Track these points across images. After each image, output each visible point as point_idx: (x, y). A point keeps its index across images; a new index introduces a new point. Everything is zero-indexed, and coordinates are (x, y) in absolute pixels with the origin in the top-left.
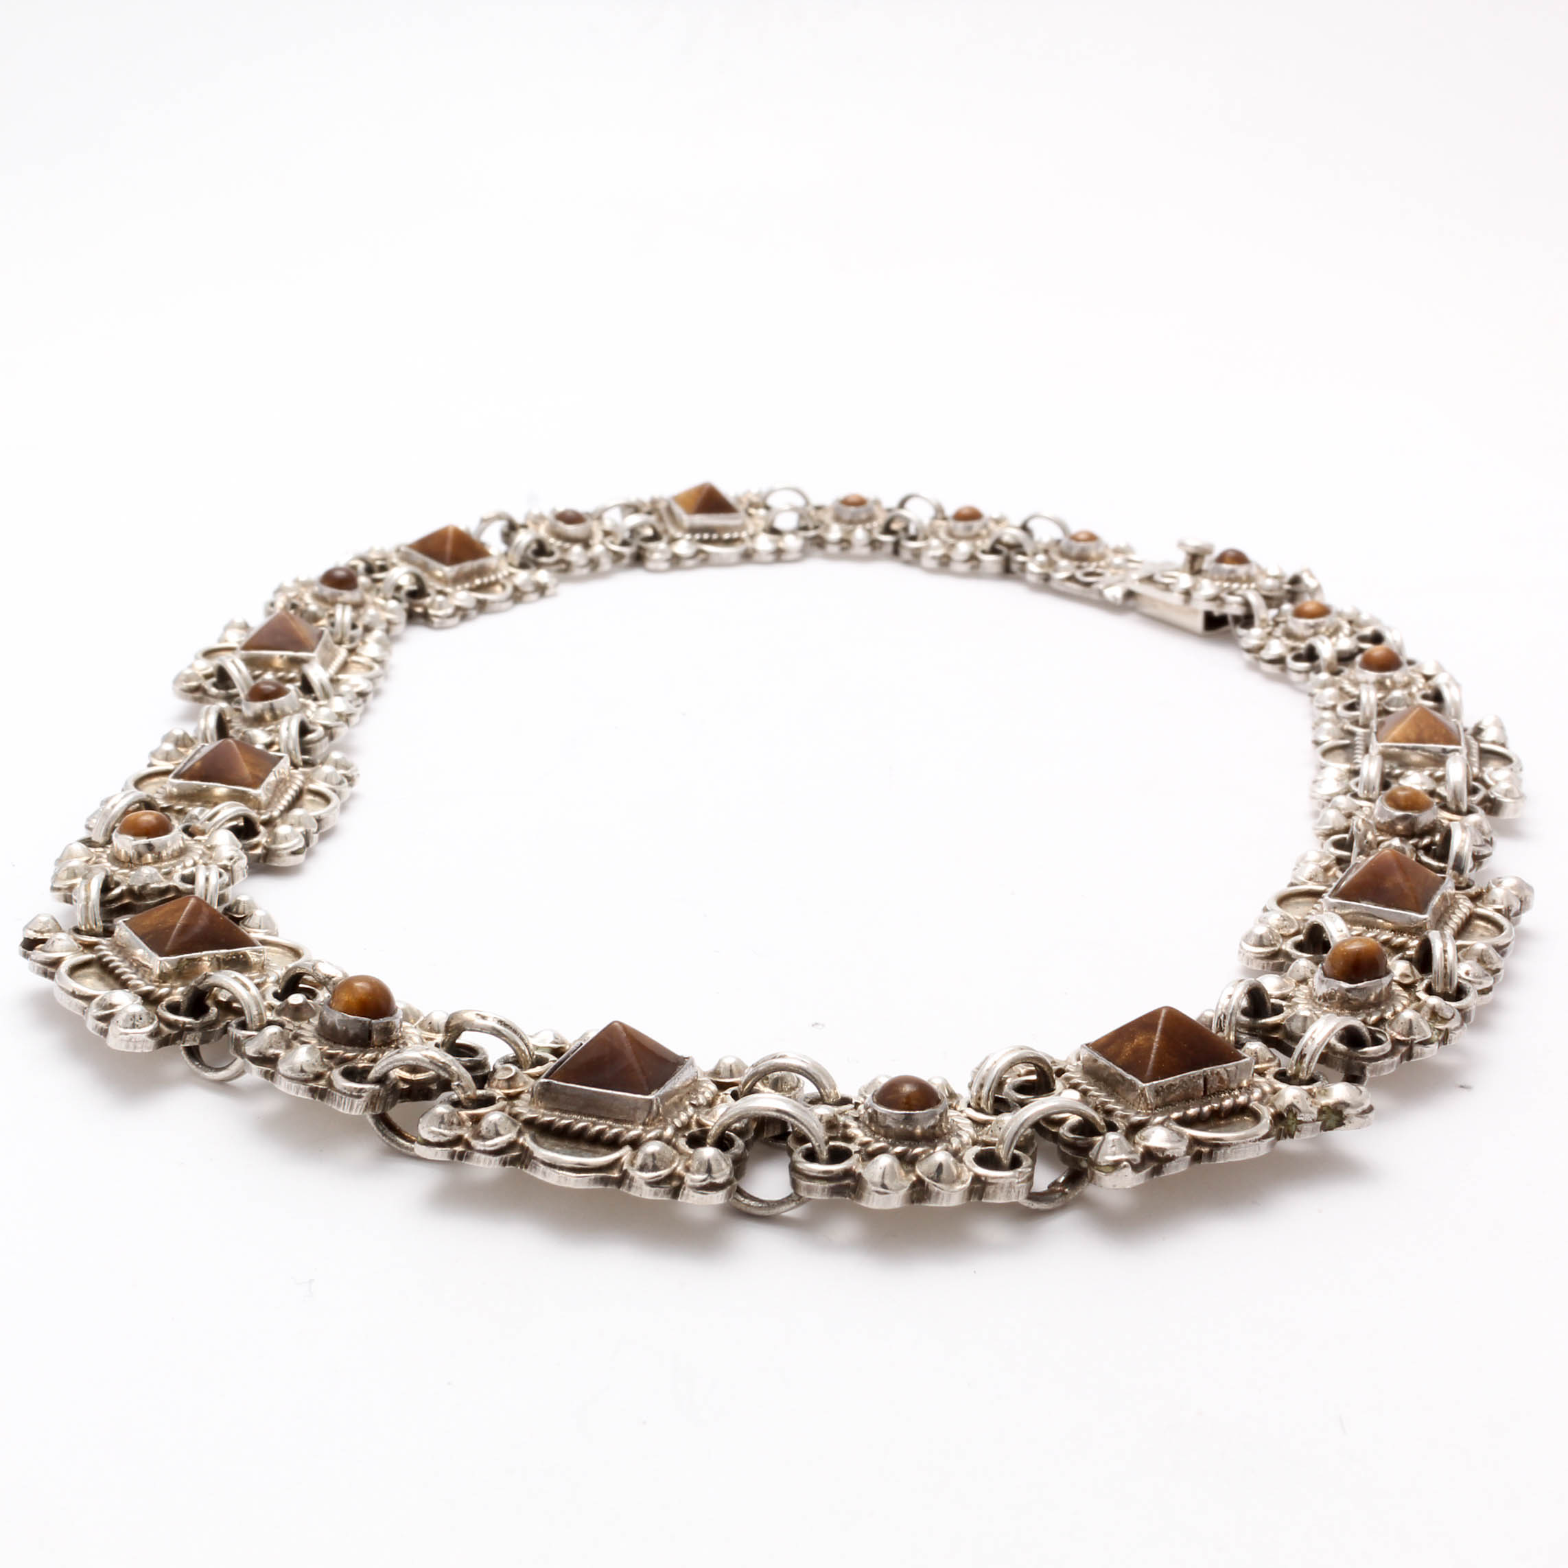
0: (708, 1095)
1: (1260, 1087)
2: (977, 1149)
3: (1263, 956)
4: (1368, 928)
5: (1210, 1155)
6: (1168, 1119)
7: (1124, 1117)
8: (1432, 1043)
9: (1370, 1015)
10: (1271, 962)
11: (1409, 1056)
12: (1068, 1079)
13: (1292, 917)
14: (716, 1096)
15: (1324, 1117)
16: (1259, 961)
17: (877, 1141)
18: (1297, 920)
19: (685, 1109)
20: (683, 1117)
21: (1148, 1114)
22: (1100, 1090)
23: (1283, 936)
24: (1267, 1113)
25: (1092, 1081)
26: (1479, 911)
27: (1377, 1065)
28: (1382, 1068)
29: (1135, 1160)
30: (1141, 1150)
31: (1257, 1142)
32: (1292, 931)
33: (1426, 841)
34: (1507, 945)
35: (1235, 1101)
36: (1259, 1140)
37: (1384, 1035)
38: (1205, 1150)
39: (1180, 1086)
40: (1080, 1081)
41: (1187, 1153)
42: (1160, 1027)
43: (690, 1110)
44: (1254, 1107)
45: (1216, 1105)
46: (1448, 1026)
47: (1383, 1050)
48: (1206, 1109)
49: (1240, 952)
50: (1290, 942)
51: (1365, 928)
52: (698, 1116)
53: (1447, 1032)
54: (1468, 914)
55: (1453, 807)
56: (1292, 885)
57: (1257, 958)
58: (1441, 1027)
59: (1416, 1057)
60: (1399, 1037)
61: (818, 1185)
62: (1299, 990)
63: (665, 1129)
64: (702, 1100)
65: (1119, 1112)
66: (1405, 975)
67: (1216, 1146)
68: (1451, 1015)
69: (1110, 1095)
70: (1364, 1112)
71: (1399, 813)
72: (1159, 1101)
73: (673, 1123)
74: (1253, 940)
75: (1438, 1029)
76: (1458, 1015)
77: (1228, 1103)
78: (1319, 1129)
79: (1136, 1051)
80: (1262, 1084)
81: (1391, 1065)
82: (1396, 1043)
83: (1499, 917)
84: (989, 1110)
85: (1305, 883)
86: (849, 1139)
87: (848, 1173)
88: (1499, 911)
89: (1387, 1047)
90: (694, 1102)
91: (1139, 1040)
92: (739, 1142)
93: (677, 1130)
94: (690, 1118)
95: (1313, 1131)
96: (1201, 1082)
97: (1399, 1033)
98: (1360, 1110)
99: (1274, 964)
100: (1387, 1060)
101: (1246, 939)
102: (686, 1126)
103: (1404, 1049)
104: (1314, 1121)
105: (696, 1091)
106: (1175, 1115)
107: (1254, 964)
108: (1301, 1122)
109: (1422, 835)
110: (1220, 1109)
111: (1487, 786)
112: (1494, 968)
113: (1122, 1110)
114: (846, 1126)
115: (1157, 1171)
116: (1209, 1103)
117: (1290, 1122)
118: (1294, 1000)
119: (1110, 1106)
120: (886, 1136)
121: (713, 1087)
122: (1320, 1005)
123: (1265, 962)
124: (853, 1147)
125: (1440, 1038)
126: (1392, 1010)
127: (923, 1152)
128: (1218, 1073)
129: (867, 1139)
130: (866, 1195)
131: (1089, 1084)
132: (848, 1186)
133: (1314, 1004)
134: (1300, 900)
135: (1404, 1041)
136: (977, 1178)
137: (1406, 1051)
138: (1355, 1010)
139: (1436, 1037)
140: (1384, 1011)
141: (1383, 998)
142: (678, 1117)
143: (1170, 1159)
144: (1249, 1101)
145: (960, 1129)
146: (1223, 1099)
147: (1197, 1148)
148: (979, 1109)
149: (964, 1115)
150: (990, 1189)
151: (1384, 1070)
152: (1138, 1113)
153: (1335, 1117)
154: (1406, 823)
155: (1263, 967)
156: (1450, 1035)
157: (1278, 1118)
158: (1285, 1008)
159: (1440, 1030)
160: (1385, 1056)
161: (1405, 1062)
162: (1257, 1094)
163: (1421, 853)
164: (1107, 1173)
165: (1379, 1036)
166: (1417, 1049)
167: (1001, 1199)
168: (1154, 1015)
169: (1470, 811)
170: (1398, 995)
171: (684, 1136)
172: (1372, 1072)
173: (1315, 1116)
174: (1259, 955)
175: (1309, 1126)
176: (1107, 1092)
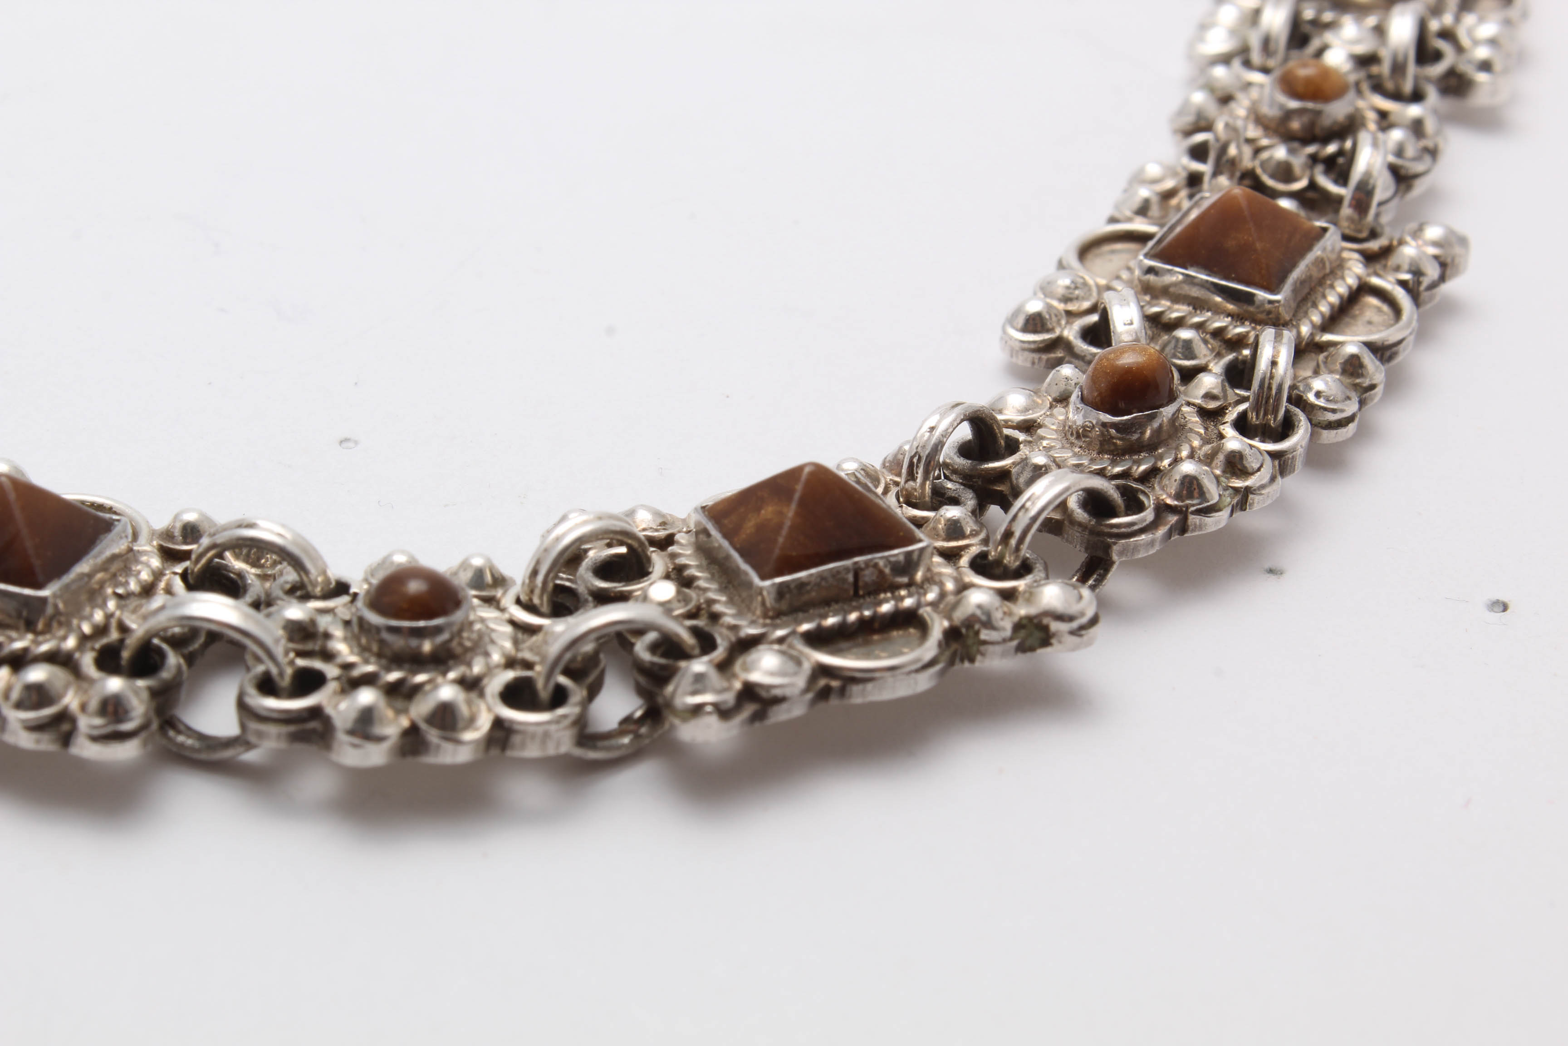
0: (145, 576)
1: (941, 584)
2: (510, 675)
3: (1032, 346)
4: (1195, 308)
5: (842, 692)
6: (793, 633)
7: (734, 628)
8: (1219, 510)
9: (1139, 463)
10: (1044, 357)
11: (1182, 528)
12: (673, 556)
13: (1091, 282)
14: (158, 575)
15: (1022, 633)
16: (1026, 354)
17: (366, 662)
18: (1098, 286)
19: (104, 605)
20: (98, 616)
21: (764, 625)
22: (712, 578)
23: (1069, 313)
24: (938, 626)
25: (704, 563)
26: (1375, 281)
27: (1128, 545)
28: (1136, 548)
29: (725, 702)
30: (738, 685)
31: (913, 675)
32: (1086, 305)
33: (1331, 148)
34: (1400, 342)
35: (896, 606)
36: (917, 671)
37: (1148, 497)
38: (835, 684)
39: (818, 585)
40: (687, 562)
41: (807, 690)
42: (797, 496)
43: (111, 605)
44: (926, 616)
45: (867, 613)
46: (1249, 483)
47: (1144, 520)
48: (853, 617)
49: (1002, 339)
50: (1079, 324)
51: (1191, 308)
52: (122, 614)
53: (1248, 491)
54: (1355, 286)
55: (1390, 85)
56: (1113, 220)
57: (1024, 350)
58: (1238, 483)
59: (1194, 531)
60: (1169, 501)
61: (273, 729)
62: (1051, 415)
63: (64, 638)
64: (133, 586)
65: (729, 620)
66: (1209, 396)
67: (850, 679)
68: (1258, 466)
69: (723, 589)
70: (1082, 628)
71: (1294, 104)
72: (784, 606)
73: (79, 628)
74: (1020, 321)
75: (1233, 488)
76: (1269, 465)
77: (886, 608)
78: (1013, 651)
79: (761, 528)
80: (944, 579)
81: (1152, 543)
82: (1162, 509)
83: (1400, 294)
84: (545, 609)
85: (1129, 220)
86: (328, 656)
87: (316, 712)
88: (1403, 284)
89: (1148, 515)
90: (120, 591)
91: (768, 512)
92: (173, 659)
93: (84, 639)
94: (109, 616)
95: (1004, 655)
96: (850, 577)
97: (1170, 496)
98: (1075, 625)
99: (1048, 360)
100: (1143, 537)
101: (1011, 321)
102: (101, 631)
103: (1173, 519)
104: (1005, 641)
105: (126, 570)
106: (805, 627)
107: (1020, 358)
108: (985, 643)
109: (1325, 140)
110: (874, 617)
111: (1459, 49)
112: (1366, 383)
113: (733, 616)
114: (327, 636)
115: (759, 716)
116: (859, 608)
117: (970, 641)
118: (1040, 432)
119: (718, 608)
120: (380, 655)
121: (156, 562)
122: (1072, 444)
123: (1036, 356)
124: (331, 671)
125: (1235, 501)
126: (1173, 456)
127: (429, 681)
128: (876, 565)
129: (353, 659)
130: (336, 745)
131: (699, 567)
132: (314, 731)
133: (1064, 441)
134: (1119, 246)
135: (1176, 506)
136: (499, 723)
137: (1177, 522)
138: (1118, 455)
139: (1229, 500)
140: (1161, 458)
141: (1164, 436)
142: (89, 618)
143: (778, 700)
144: (919, 605)
145: (493, 642)
146: (880, 603)
147: (822, 682)
148: (530, 608)
149: (506, 616)
150: (516, 739)
151: (1139, 551)
152: (753, 623)
153: (1038, 635)
154: (1306, 119)
155: (1033, 363)
156: (1251, 496)
157: (952, 635)
158: (1021, 446)
159: (1236, 490)
160: (1142, 531)
161: (1175, 537)
162: (931, 596)
163: (1319, 169)
164: (685, 720)
165: (1142, 497)
166: (1193, 519)
167: (532, 751)
168: (792, 475)
169: (1417, 97)
170: (1191, 430)
171: (93, 649)
172: (1121, 553)
173: (1008, 633)
174: (1026, 346)
175: (998, 649)
176: (720, 584)
